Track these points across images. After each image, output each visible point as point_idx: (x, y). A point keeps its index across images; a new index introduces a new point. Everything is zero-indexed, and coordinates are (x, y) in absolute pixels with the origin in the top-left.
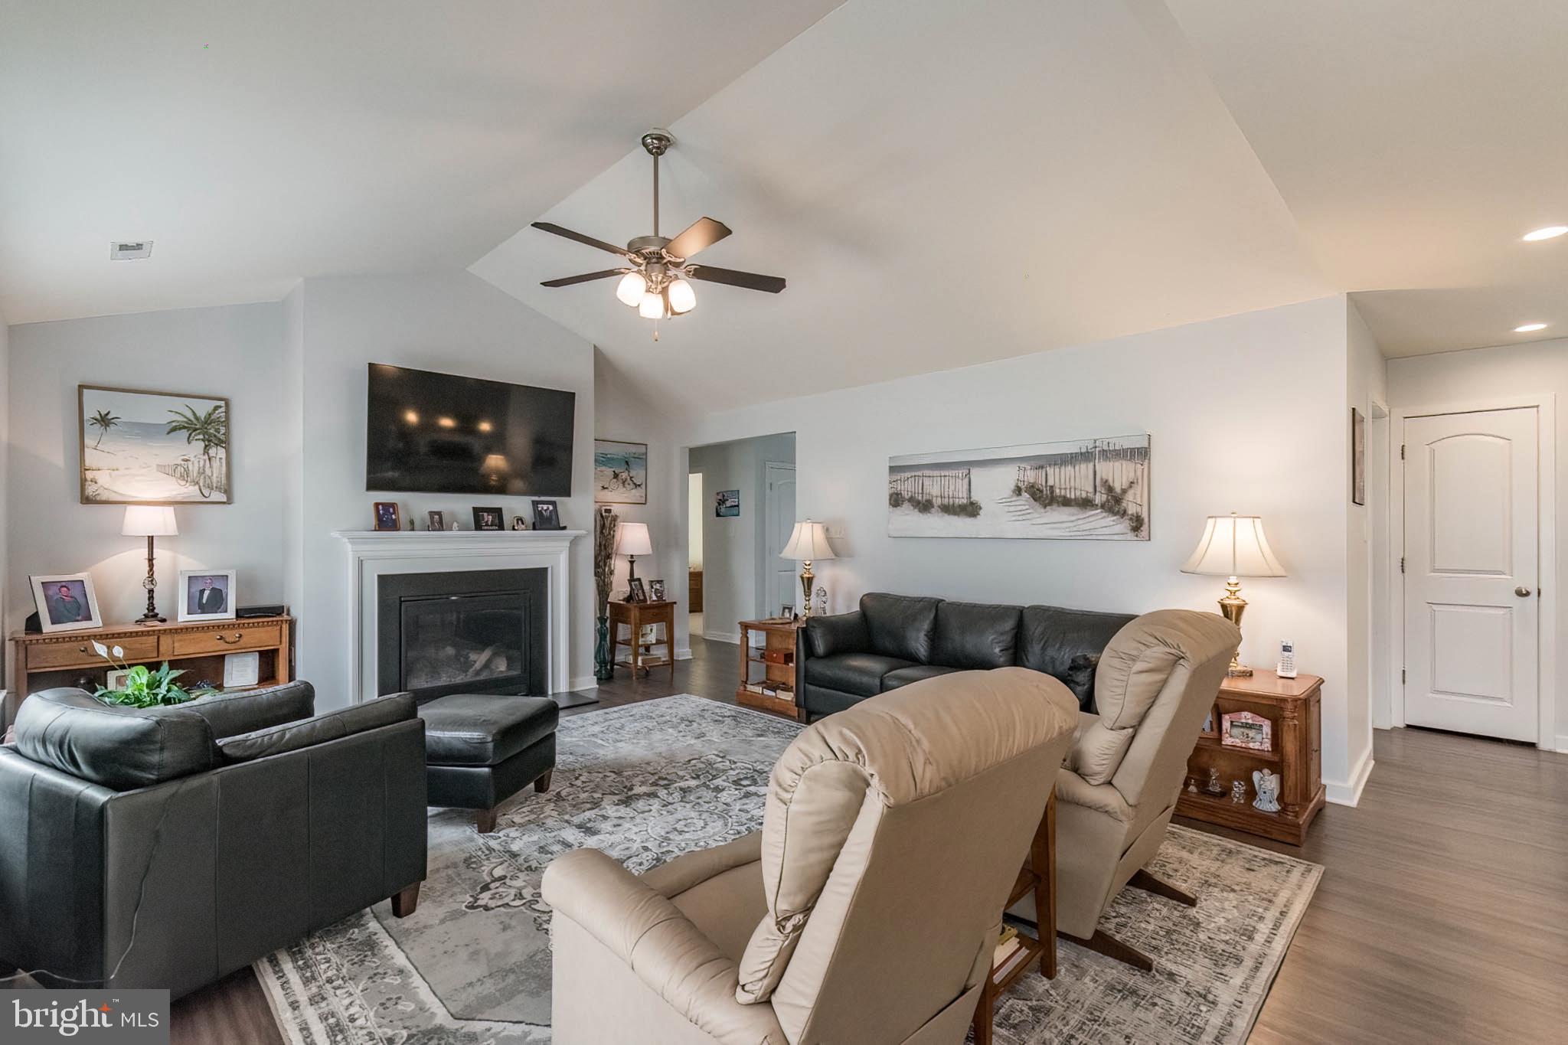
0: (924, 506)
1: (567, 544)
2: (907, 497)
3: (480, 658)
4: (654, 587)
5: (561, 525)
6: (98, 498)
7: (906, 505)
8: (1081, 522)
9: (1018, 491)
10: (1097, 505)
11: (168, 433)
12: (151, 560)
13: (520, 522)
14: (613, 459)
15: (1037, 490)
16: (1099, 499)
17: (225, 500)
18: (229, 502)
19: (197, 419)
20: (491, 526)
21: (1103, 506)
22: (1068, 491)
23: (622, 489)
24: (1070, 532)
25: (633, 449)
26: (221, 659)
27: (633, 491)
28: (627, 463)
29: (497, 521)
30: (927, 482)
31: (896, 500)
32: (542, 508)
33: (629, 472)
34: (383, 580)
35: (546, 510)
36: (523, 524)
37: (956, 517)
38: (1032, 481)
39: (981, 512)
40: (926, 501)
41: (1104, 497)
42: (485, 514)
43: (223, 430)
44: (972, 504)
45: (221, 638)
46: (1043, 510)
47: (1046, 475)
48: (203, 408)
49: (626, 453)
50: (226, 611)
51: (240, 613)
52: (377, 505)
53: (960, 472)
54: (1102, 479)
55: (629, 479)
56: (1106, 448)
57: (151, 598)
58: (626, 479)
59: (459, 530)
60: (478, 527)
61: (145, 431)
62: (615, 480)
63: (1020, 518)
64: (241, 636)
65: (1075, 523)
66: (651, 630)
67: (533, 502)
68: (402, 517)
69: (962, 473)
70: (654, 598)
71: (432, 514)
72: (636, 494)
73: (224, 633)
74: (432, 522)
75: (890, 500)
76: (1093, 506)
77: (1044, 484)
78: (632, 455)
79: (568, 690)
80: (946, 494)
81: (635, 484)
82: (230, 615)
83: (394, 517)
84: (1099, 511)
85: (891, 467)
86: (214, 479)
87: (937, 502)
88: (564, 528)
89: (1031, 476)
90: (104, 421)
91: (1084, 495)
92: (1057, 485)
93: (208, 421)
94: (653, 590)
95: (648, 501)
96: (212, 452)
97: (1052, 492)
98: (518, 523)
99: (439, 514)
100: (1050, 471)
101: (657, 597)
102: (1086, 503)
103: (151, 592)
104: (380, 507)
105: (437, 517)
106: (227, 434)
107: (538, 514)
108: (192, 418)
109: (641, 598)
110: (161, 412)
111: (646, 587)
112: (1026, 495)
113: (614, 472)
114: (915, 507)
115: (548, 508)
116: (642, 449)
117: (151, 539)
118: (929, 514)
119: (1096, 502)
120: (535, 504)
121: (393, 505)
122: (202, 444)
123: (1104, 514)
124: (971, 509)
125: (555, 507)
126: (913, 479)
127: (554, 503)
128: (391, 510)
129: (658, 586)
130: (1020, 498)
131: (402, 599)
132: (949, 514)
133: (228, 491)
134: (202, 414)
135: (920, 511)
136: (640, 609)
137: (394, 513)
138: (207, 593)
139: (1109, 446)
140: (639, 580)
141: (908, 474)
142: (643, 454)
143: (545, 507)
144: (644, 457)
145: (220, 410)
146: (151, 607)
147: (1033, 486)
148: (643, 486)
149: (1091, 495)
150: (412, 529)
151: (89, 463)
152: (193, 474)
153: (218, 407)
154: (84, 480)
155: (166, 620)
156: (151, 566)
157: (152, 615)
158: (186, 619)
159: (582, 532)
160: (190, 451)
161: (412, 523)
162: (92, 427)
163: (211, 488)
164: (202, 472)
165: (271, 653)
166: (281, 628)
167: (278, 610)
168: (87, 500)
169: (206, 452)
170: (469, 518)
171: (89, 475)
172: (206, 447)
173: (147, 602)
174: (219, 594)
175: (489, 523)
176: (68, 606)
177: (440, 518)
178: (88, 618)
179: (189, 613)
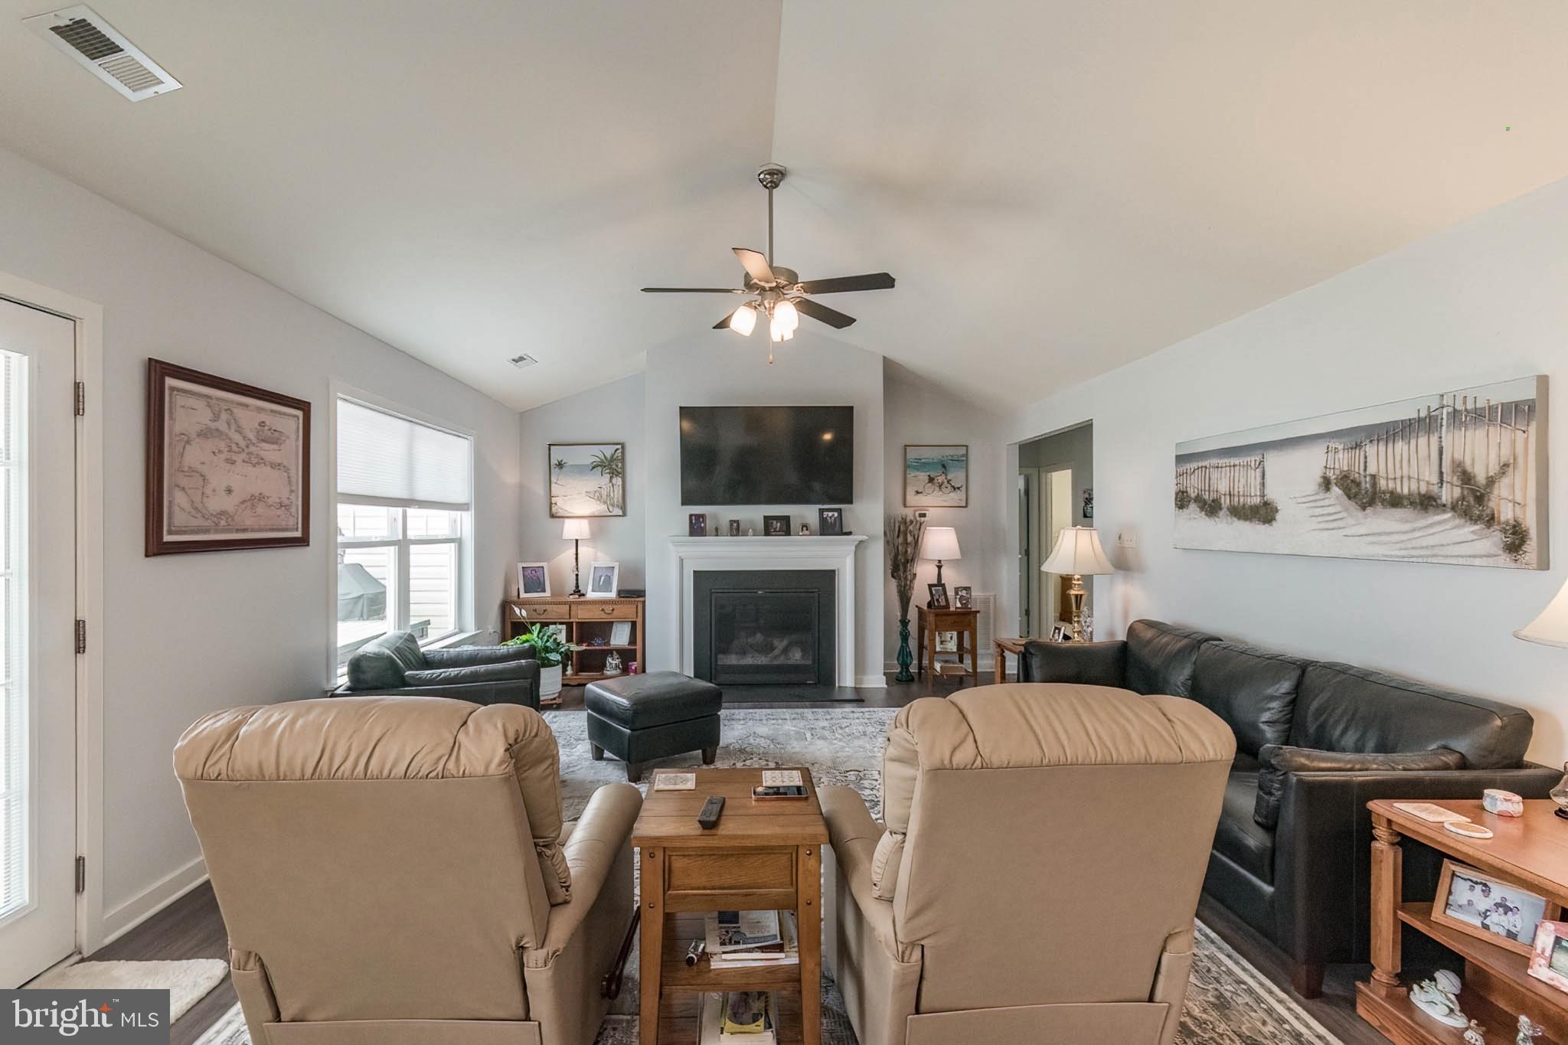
0: (1211, 508)
1: (854, 548)
2: (1193, 495)
3: (780, 644)
4: (960, 593)
5: (844, 531)
6: (558, 515)
7: (1193, 507)
8: (1417, 534)
9: (1326, 484)
10: (1444, 505)
11: (592, 470)
12: (577, 554)
13: (805, 529)
14: (928, 464)
15: (1353, 481)
16: (1447, 495)
17: (621, 514)
18: (624, 515)
19: (606, 458)
20: (779, 531)
21: (1454, 508)
22: (1398, 482)
23: (937, 493)
24: (1401, 549)
25: (950, 452)
26: (612, 623)
27: (951, 494)
28: (944, 466)
29: (785, 528)
30: (1215, 474)
31: (1182, 500)
32: (828, 515)
33: (946, 475)
34: (697, 575)
35: (831, 517)
36: (807, 530)
37: (1248, 523)
38: (1346, 468)
39: (1278, 516)
40: (1213, 501)
41: (1457, 492)
42: (775, 522)
43: (620, 465)
44: (1266, 504)
45: (603, 610)
46: (1360, 514)
47: (1366, 457)
48: (609, 451)
49: (943, 457)
50: (611, 591)
51: (620, 593)
52: (691, 516)
53: (1253, 459)
54: (1453, 461)
55: (946, 481)
56: (1459, 406)
57: (577, 580)
58: (943, 483)
59: (754, 535)
60: (767, 533)
61: (580, 470)
62: (930, 484)
63: (1331, 525)
64: (613, 610)
65: (1410, 536)
66: (951, 638)
67: (820, 509)
68: (709, 524)
69: (1255, 461)
70: (959, 605)
71: (732, 522)
72: (956, 497)
73: (606, 607)
74: (731, 529)
75: (1176, 499)
76: (1437, 506)
77: (1362, 472)
78: (950, 458)
79: (853, 686)
80: (1236, 493)
81: (953, 487)
82: (612, 595)
83: (702, 525)
84: (1449, 515)
85: (1177, 457)
86: (616, 500)
87: (1225, 502)
88: (850, 533)
89: (1343, 461)
90: (560, 465)
91: (1423, 490)
92: (1382, 473)
93: (613, 459)
94: (958, 597)
95: (970, 501)
96: (614, 481)
97: (1374, 485)
98: (802, 530)
99: (737, 522)
100: (1371, 450)
101: (961, 604)
102: (1426, 503)
103: (577, 575)
104: (693, 518)
105: (735, 524)
106: (623, 467)
107: (823, 521)
108: (603, 458)
109: (943, 603)
110: (586, 456)
111: (951, 593)
112: (1336, 491)
113: (929, 476)
114: (1202, 509)
115: (833, 515)
116: (963, 451)
117: (577, 541)
118: (1217, 519)
119: (1444, 500)
120: (821, 511)
121: (703, 516)
122: (608, 476)
123: (1457, 521)
124: (1264, 513)
125: (840, 515)
126: (1204, 469)
127: (840, 511)
128: (701, 520)
129: (964, 593)
130: (1327, 495)
131: (713, 591)
132: (1239, 519)
133: (624, 508)
134: (608, 456)
135: (1206, 515)
136: (937, 615)
137: (703, 522)
138: (603, 578)
139: (1465, 403)
140: (943, 586)
141: (1194, 465)
142: (963, 456)
143: (830, 514)
144: (964, 458)
145: (618, 452)
146: (577, 586)
147: (1346, 477)
148: (964, 489)
149: (1435, 489)
150: (717, 535)
151: (554, 492)
152: (604, 497)
153: (617, 449)
154: (551, 504)
155: (583, 595)
156: (577, 559)
157: (577, 591)
158: (591, 595)
159: (864, 538)
160: (600, 481)
161: (717, 529)
162: (555, 471)
163: (613, 506)
164: (608, 495)
165: (634, 624)
166: (637, 606)
167: (641, 594)
168: (553, 516)
169: (611, 481)
170: (761, 525)
171: (554, 500)
172: (611, 478)
173: (575, 582)
174: (609, 580)
175: (778, 529)
176: (534, 582)
177: (738, 526)
178: (544, 591)
179: (593, 591)
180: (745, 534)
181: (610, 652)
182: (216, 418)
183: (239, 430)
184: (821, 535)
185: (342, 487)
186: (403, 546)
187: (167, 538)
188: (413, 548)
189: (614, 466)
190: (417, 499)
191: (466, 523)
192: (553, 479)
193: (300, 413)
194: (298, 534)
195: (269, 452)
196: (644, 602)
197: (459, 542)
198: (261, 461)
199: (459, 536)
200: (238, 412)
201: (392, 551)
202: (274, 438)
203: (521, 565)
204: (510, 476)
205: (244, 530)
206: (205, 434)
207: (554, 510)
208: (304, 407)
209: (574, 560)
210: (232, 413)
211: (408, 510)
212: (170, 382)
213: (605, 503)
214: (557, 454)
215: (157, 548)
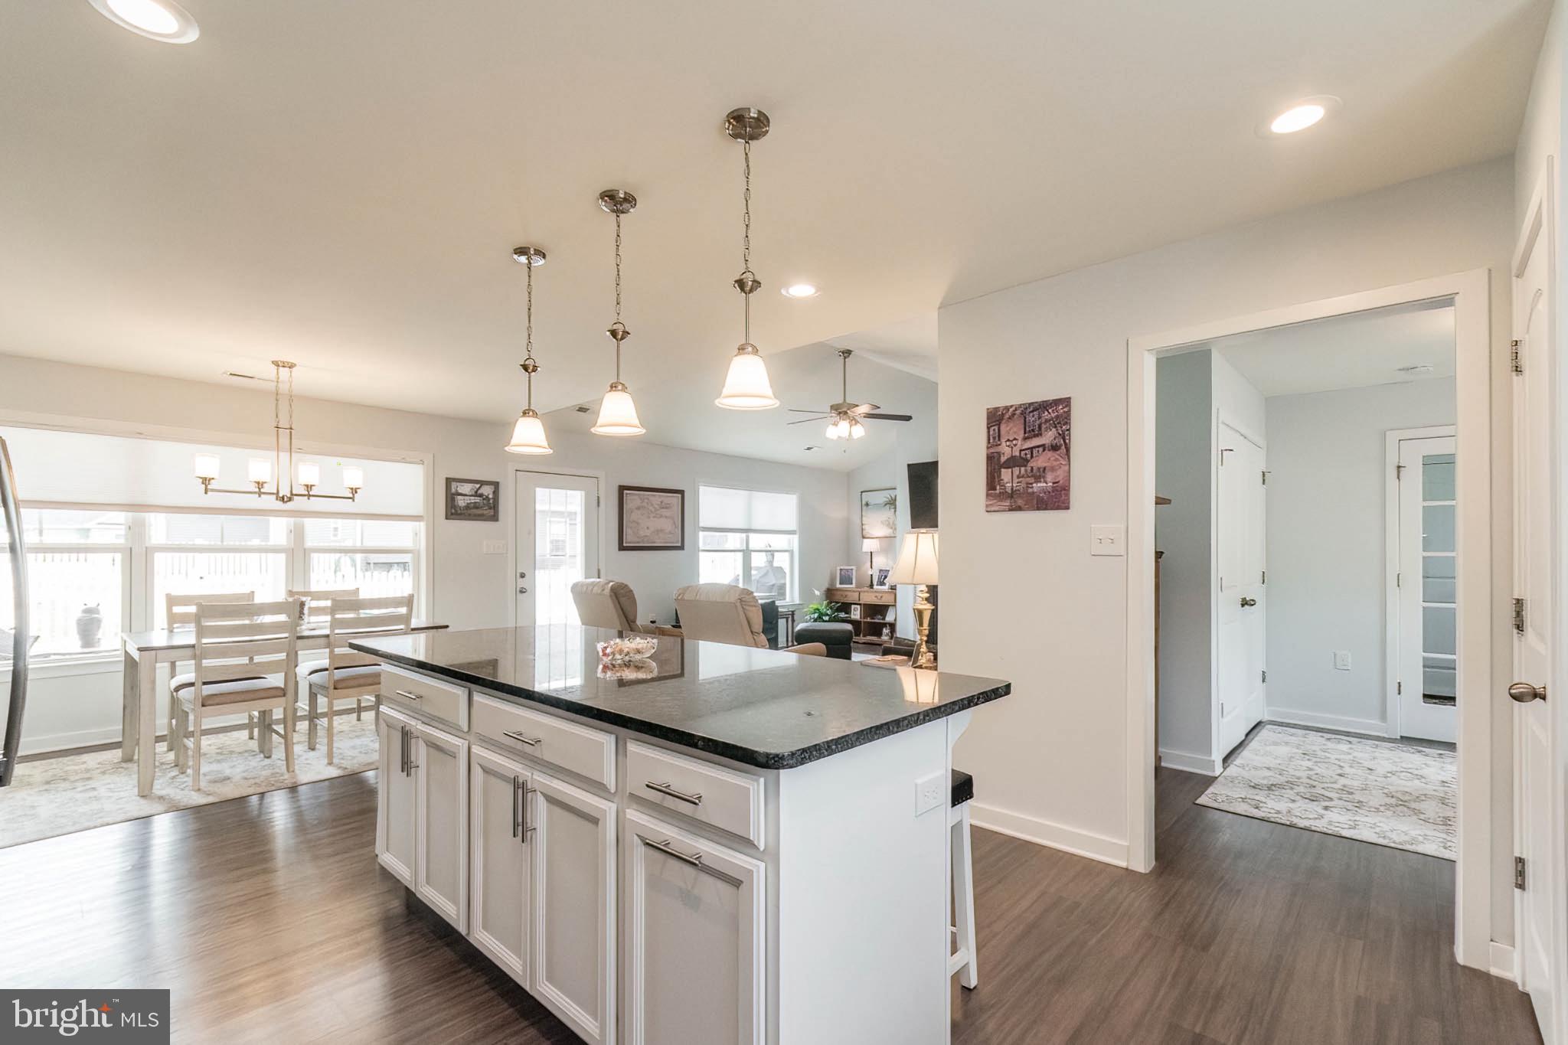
6: (864, 536)
11: (883, 506)
12: (871, 561)
45: (876, 597)
48: (893, 494)
50: (886, 585)
57: (872, 578)
61: (878, 507)
64: (882, 597)
73: (878, 595)
82: (886, 588)
90: (867, 504)
103: (872, 575)
110: (881, 498)
117: (871, 553)
122: (893, 510)
134: (891, 497)
138: (883, 577)
146: (872, 582)
151: (864, 522)
152: (891, 523)
155: (874, 587)
156: (871, 564)
157: (872, 585)
158: (877, 587)
160: (887, 514)
162: (864, 508)
164: (893, 523)
168: (861, 537)
171: (864, 527)
173: (870, 580)
174: (886, 578)
176: (846, 579)
178: (852, 584)
179: (877, 585)
181: (885, 625)
182: (643, 502)
183: (652, 505)
185: (703, 522)
186: (746, 552)
187: (625, 545)
188: (754, 553)
189: (892, 503)
190: (753, 528)
191: (795, 540)
192: (864, 514)
193: (680, 495)
194: (679, 545)
195: (665, 512)
197: (791, 552)
198: (661, 516)
199: (789, 548)
200: (651, 498)
201: (735, 554)
202: (667, 507)
203: (839, 567)
204: (836, 513)
205: (654, 543)
206: (638, 508)
207: (864, 532)
208: (682, 492)
210: (648, 499)
211: (749, 534)
212: (627, 492)
213: (892, 528)
214: (866, 497)
215: (622, 548)
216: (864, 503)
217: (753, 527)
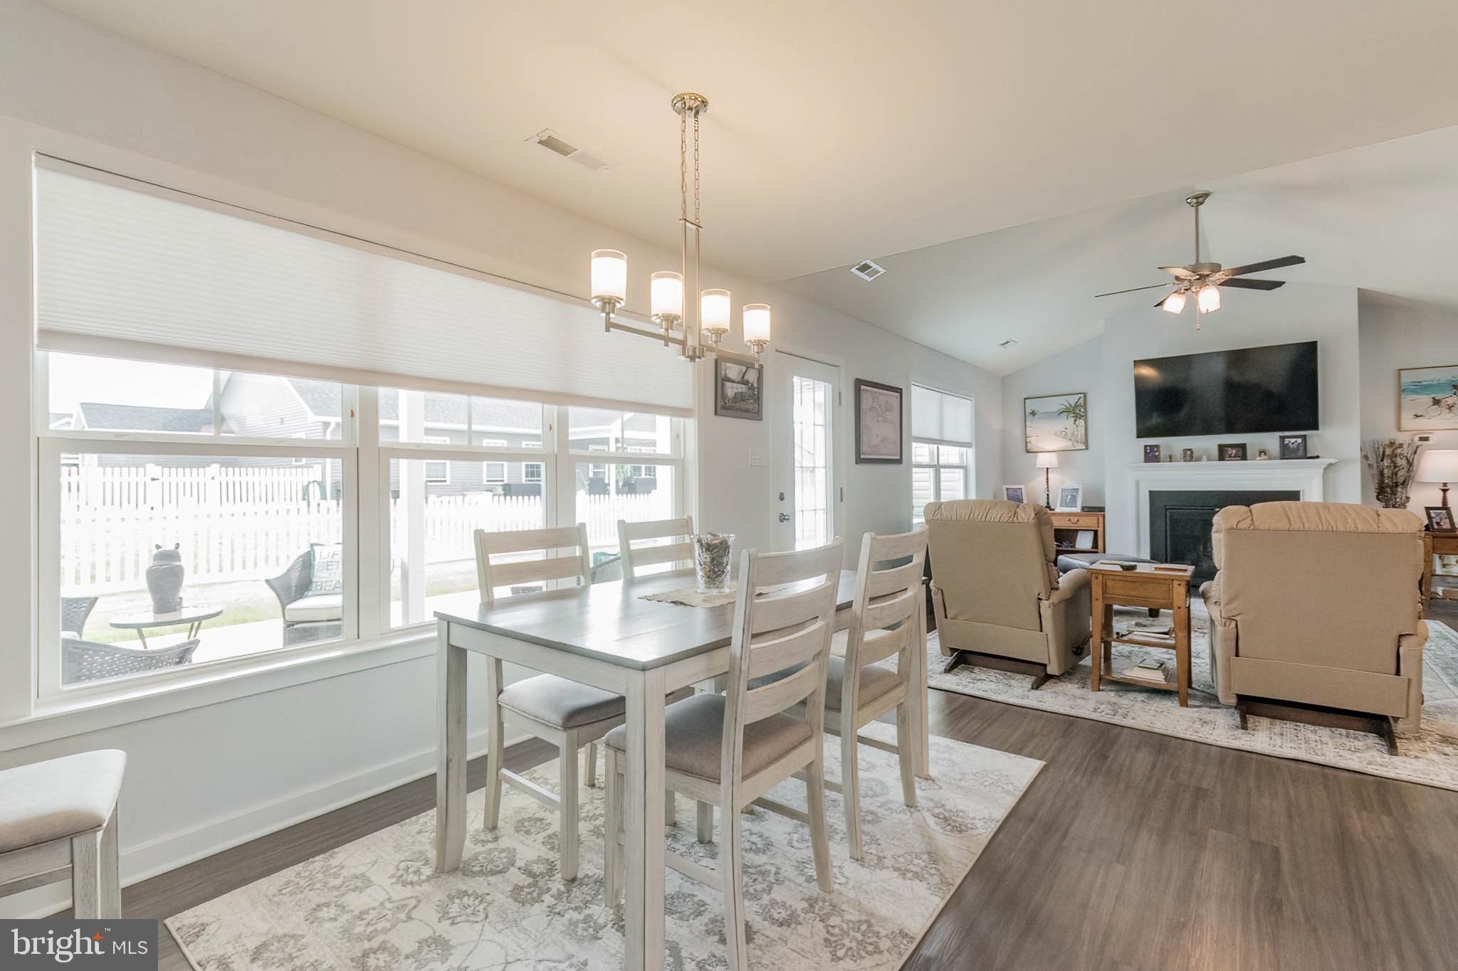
1: (1322, 471)
5: (1310, 455)
6: (1031, 450)
11: (1059, 415)
12: (1047, 479)
13: (1263, 454)
17: (1084, 448)
18: (1087, 449)
19: (1071, 406)
20: (1234, 457)
23: (1446, 415)
26: (1078, 530)
29: (1240, 454)
32: (1290, 441)
34: (1153, 494)
35: (1293, 443)
36: (1265, 454)
42: (1230, 449)
43: (1082, 410)
45: (1070, 520)
48: (1072, 400)
49: (1453, 377)
50: (1076, 507)
51: (1083, 508)
52: (1146, 446)
57: (1048, 498)
58: (1453, 404)
59: (1208, 461)
60: (1221, 458)
61: (1049, 416)
62: (1435, 407)
64: (1078, 520)
67: (1281, 437)
68: (1163, 453)
71: (1186, 450)
73: (1071, 518)
74: (1185, 457)
82: (1078, 509)
83: (1157, 454)
86: (1079, 437)
88: (1318, 457)
90: (1033, 413)
93: (1076, 405)
96: (1077, 422)
98: (1260, 455)
99: (1190, 450)
103: (1048, 495)
104: (1148, 448)
106: (1085, 412)
107: (1284, 446)
108: (1068, 405)
109: (1446, 526)
110: (1056, 405)
113: (1434, 398)
115: (1296, 441)
117: (1047, 469)
120: (1282, 438)
121: (1157, 446)
122: (1073, 419)
125: (1304, 441)
127: (1304, 437)
128: (1155, 449)
131: (1165, 508)
133: (1086, 443)
134: (1073, 403)
137: (1157, 451)
138: (1069, 497)
140: (1449, 510)
143: (1293, 440)
145: (1081, 400)
146: (1048, 503)
150: (1171, 461)
151: (1028, 434)
152: (1069, 435)
153: (1080, 398)
154: (1026, 443)
155: (1053, 510)
156: (1047, 482)
157: (1048, 507)
158: (1058, 510)
159: (1333, 461)
160: (1068, 423)
161: (1170, 457)
162: (1029, 418)
163: (1077, 442)
164: (1073, 434)
165: (1096, 532)
166: (1098, 520)
167: (1102, 509)
168: (1028, 452)
169: (1075, 424)
170: (1215, 452)
171: (1028, 440)
172: (1075, 421)
173: (1046, 500)
174: (1074, 498)
175: (1233, 455)
176: (1015, 499)
177: (1192, 452)
179: (1061, 506)
180: (1199, 459)
182: (875, 401)
183: (880, 406)
184: (1281, 459)
185: (915, 433)
186: (937, 468)
187: (862, 457)
188: (942, 470)
189: (1078, 411)
190: (945, 439)
191: (970, 454)
192: (1028, 424)
193: (898, 394)
194: (898, 458)
195: (889, 416)
196: (1104, 516)
197: (965, 468)
198: (888, 421)
199: (965, 465)
200: (880, 398)
201: (932, 470)
202: (891, 409)
203: (1005, 487)
204: (995, 423)
205: (882, 455)
206: (871, 410)
207: (1029, 445)
208: (899, 391)
209: (1045, 483)
210: (878, 398)
211: (940, 447)
212: (863, 387)
213: (1071, 439)
214: (1031, 405)
215: (859, 460)
216: (1028, 411)
217: (947, 438)
